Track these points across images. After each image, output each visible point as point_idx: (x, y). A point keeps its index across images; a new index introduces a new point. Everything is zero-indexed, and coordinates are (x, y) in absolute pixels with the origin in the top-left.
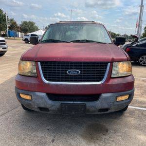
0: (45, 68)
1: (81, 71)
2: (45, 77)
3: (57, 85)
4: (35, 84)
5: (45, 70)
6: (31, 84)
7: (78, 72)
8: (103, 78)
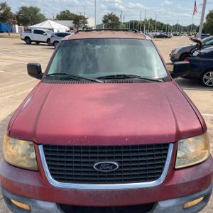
0: (52, 156)
1: (119, 162)
2: (52, 175)
3: (76, 191)
4: (34, 187)
5: (52, 161)
6: (29, 185)
7: (115, 166)
8: (160, 173)
